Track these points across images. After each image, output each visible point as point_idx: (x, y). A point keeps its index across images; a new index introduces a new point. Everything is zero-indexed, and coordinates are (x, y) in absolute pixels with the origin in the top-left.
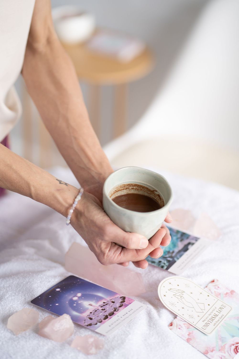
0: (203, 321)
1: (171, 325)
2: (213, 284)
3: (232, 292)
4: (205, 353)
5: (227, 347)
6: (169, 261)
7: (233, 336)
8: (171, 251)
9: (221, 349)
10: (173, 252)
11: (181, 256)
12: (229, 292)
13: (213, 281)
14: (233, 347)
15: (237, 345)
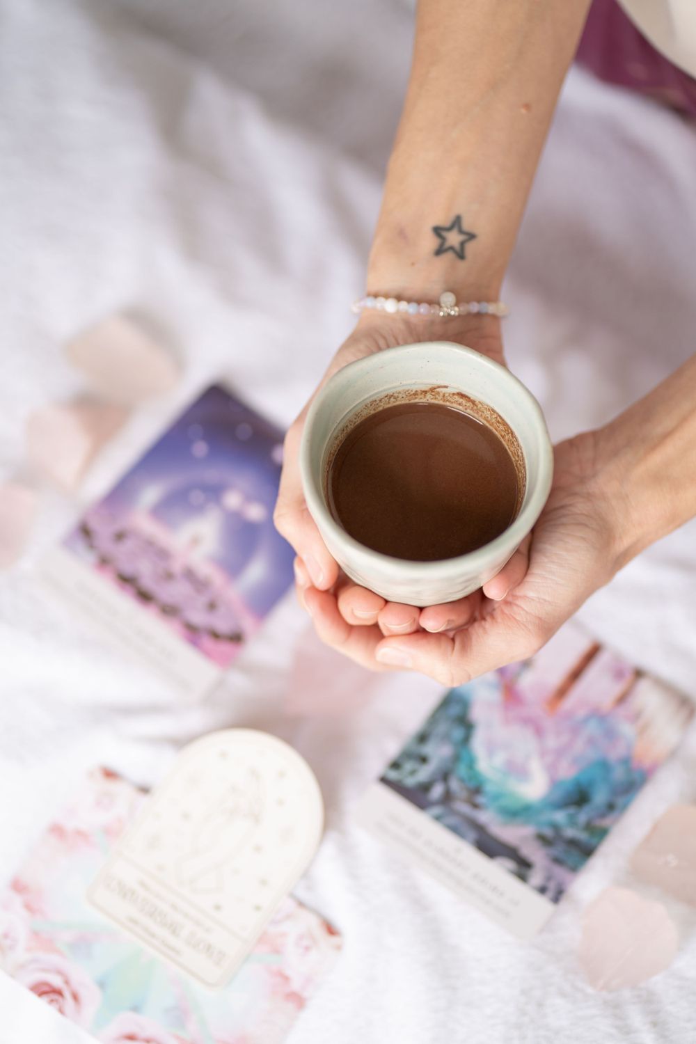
0: (143, 884)
1: (110, 774)
2: (320, 932)
3: (298, 1000)
4: (18, 886)
5: (55, 959)
6: (426, 787)
7: (102, 985)
8: (480, 800)
9: (41, 940)
10: (476, 806)
11: (454, 830)
12: (296, 985)
13: (331, 930)
14: (57, 981)
15: (67, 994)
